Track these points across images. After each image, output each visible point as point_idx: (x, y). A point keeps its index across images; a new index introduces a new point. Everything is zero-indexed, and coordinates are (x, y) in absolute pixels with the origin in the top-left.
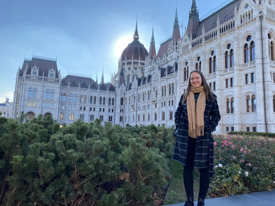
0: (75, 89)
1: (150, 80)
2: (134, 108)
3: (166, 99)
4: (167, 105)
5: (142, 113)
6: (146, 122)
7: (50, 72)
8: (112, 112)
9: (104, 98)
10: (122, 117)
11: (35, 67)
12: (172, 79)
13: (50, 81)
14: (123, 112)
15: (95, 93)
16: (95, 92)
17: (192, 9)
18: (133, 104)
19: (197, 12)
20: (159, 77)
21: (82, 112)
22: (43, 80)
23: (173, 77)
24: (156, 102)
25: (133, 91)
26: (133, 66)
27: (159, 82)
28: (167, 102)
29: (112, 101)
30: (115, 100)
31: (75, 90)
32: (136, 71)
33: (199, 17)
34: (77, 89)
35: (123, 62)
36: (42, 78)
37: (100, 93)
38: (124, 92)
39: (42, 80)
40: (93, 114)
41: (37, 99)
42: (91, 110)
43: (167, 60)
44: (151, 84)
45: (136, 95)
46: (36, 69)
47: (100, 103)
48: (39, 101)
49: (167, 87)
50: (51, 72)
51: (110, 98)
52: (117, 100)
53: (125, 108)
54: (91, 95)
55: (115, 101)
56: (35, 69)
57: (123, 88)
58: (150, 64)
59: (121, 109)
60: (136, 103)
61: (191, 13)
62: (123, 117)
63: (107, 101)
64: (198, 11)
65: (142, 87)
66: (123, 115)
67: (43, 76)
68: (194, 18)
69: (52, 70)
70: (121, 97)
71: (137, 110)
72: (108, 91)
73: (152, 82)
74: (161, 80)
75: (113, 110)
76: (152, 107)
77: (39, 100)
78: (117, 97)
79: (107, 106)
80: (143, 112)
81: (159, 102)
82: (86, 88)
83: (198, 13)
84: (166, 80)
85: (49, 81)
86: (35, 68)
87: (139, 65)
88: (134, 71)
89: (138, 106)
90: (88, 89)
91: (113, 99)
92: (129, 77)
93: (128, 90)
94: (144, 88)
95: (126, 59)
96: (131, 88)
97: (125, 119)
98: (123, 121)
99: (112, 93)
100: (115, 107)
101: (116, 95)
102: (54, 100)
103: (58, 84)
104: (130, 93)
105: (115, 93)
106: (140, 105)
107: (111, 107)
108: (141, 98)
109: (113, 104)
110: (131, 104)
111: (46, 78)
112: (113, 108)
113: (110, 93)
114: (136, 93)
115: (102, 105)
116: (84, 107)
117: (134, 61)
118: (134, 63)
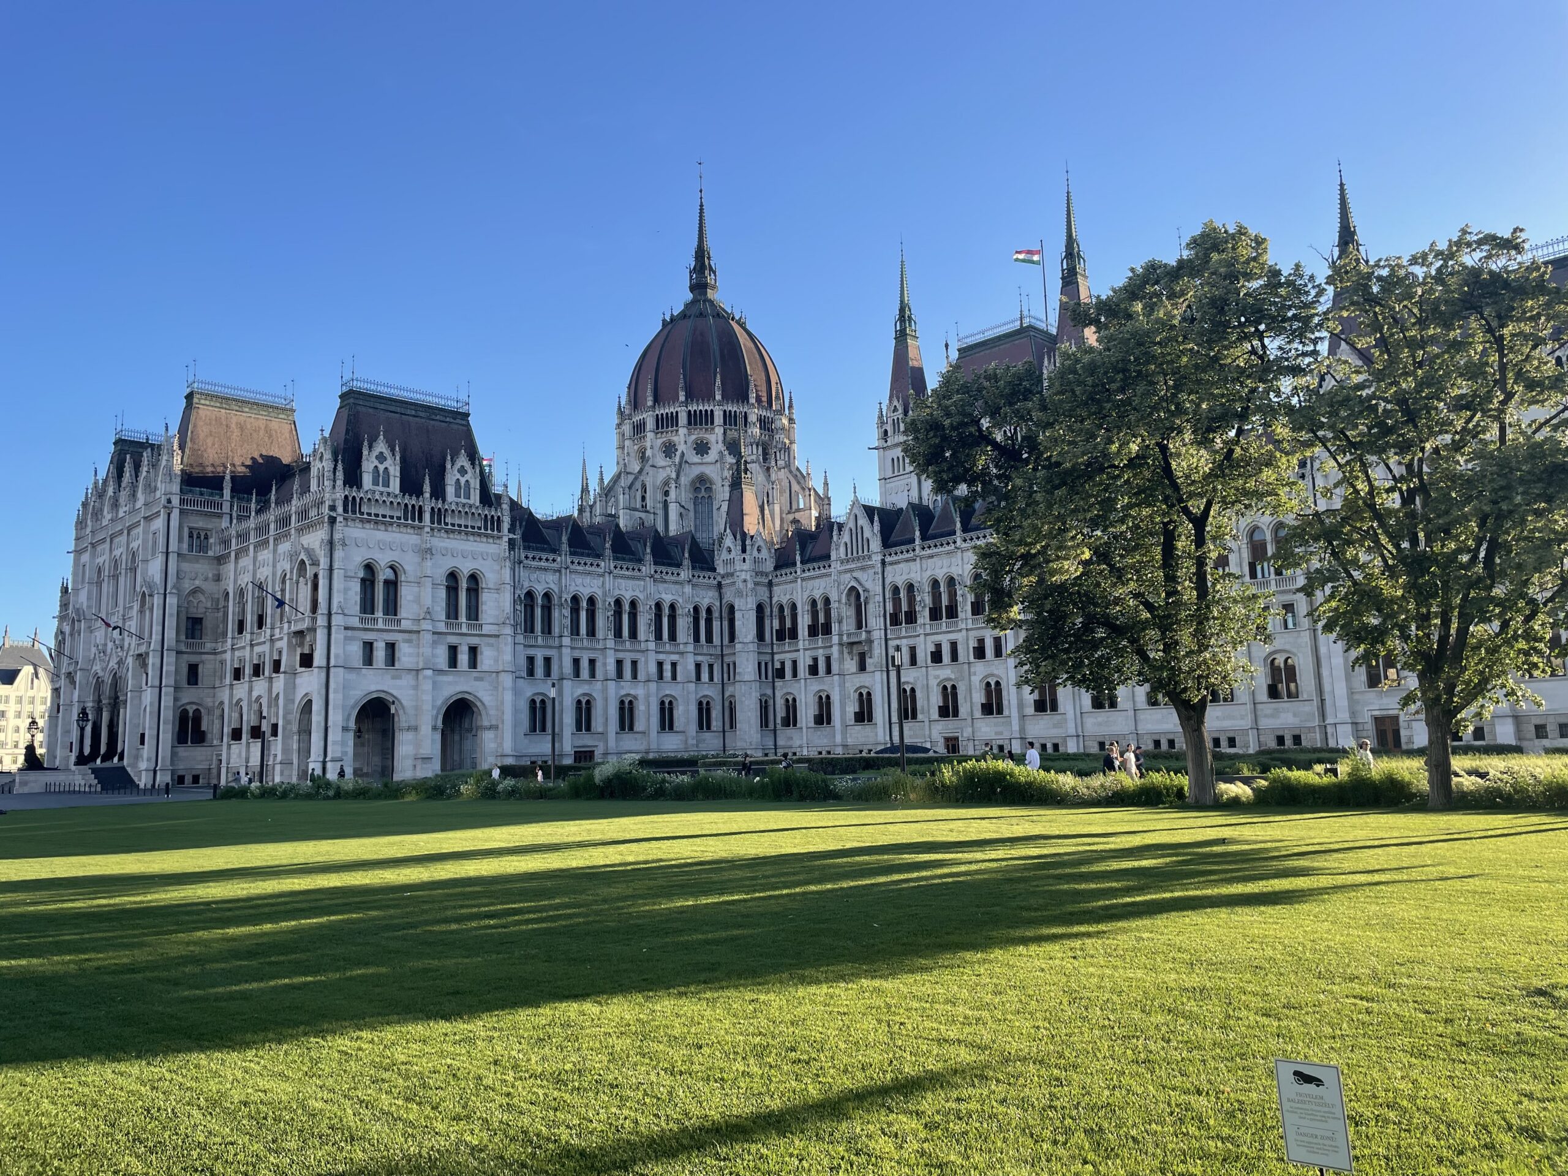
0: (543, 564)
2: (856, 658)
5: (933, 683)
7: (451, 477)
8: (711, 679)
9: (672, 607)
10: (766, 701)
11: (381, 446)
13: (460, 526)
14: (766, 677)
15: (631, 583)
16: (633, 578)
18: (862, 637)
22: (427, 516)
25: (851, 571)
26: (724, 433)
29: (706, 623)
30: (716, 614)
31: (545, 569)
34: (555, 565)
36: (420, 507)
37: (654, 580)
38: (767, 575)
39: (420, 519)
40: (632, 692)
41: (405, 625)
42: (620, 674)
45: (879, 589)
46: (385, 459)
47: (658, 635)
48: (414, 636)
50: (458, 476)
51: (696, 609)
52: (738, 615)
54: (617, 592)
55: (716, 624)
56: (381, 458)
59: (759, 664)
60: (878, 635)
62: (771, 702)
63: (684, 624)
67: (427, 495)
69: (463, 461)
70: (759, 599)
72: (685, 574)
75: (711, 666)
77: (415, 628)
78: (738, 604)
79: (690, 648)
80: (945, 673)
82: (588, 555)
85: (457, 522)
86: (381, 453)
89: (893, 643)
90: (602, 564)
91: (709, 611)
92: (703, 493)
93: (798, 563)
94: (935, 559)
95: (682, 398)
96: (828, 557)
97: (781, 713)
98: (771, 726)
99: (705, 579)
100: (722, 655)
101: (723, 591)
102: (486, 629)
103: (500, 538)
104: (816, 582)
105: (715, 582)
106: (911, 642)
107: (705, 651)
108: (925, 607)
109: (709, 639)
110: (840, 635)
111: (440, 506)
112: (711, 661)
113: (695, 580)
114: (871, 583)
115: (667, 645)
116: (590, 659)
117: (725, 408)
118: (728, 417)
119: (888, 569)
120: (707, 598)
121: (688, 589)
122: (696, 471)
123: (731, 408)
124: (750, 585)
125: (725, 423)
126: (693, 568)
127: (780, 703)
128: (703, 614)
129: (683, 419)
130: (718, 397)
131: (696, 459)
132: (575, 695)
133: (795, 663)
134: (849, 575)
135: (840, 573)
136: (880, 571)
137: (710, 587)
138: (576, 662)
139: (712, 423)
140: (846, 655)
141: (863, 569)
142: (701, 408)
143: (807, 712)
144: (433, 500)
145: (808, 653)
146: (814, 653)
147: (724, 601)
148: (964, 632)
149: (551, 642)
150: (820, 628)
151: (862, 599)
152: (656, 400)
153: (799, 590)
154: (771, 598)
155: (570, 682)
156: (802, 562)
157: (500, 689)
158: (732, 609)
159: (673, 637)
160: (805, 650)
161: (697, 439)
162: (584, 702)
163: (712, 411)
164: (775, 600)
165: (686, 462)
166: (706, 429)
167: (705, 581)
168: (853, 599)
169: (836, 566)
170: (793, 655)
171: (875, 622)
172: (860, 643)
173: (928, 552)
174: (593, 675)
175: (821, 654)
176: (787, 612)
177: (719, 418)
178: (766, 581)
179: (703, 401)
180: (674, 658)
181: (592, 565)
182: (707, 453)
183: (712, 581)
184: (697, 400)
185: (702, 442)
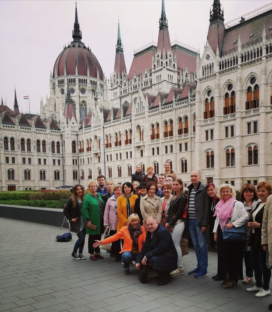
1: (127, 114)
2: (98, 158)
3: (161, 143)
4: (162, 152)
5: (116, 166)
6: (124, 179)
8: (59, 164)
9: (44, 142)
10: (76, 172)
12: (170, 113)
14: (76, 164)
16: (28, 132)
17: (214, 8)
18: (98, 152)
19: (221, 13)
20: (147, 109)
21: (10, 167)
23: (171, 111)
24: (142, 148)
25: (96, 130)
26: (79, 86)
27: (147, 117)
28: (162, 148)
29: (57, 147)
30: (61, 144)
32: (85, 95)
33: (225, 22)
35: (61, 78)
37: (36, 133)
38: (76, 132)
43: (151, 81)
44: (131, 120)
45: (102, 137)
47: (39, 150)
49: (162, 125)
51: (53, 142)
52: (65, 144)
53: (79, 158)
54: (22, 136)
55: (61, 147)
57: (74, 125)
58: (119, 86)
59: (73, 160)
60: (102, 151)
61: (212, 13)
62: (78, 172)
63: (48, 147)
64: (223, 12)
65: (112, 124)
66: (77, 169)
68: (219, 23)
70: (73, 139)
71: (106, 161)
72: (48, 131)
73: (133, 118)
74: (149, 114)
75: (59, 161)
76: (135, 156)
78: (66, 140)
79: (50, 155)
80: (118, 163)
81: (148, 148)
83: (223, 15)
84: (160, 114)
87: (89, 85)
88: (81, 95)
89: (106, 154)
90: (15, 127)
91: (58, 143)
93: (84, 128)
94: (116, 126)
95: (65, 74)
96: (90, 126)
97: (81, 175)
98: (78, 179)
99: (55, 133)
100: (63, 157)
101: (63, 137)
104: (88, 134)
105: (60, 134)
106: (111, 153)
107: (56, 156)
108: (114, 142)
109: (58, 152)
110: (93, 151)
112: (59, 159)
113: (52, 133)
114: (100, 135)
115: (42, 154)
116: (12, 158)
117: (79, 78)
118: (80, 81)
119: (105, 129)
120: (57, 139)
121: (49, 136)
123: (81, 77)
124: (70, 135)
126: (51, 129)
127: (81, 172)
128: (56, 144)
129: (66, 82)
130: (77, 74)
133: (84, 160)
135: (94, 131)
136: (103, 130)
137: (58, 135)
139: (75, 82)
140: (95, 157)
141: (99, 129)
142: (71, 78)
143: (86, 175)
146: (88, 157)
147: (63, 140)
148: (122, 150)
150: (89, 149)
151: (98, 139)
152: (59, 75)
153: (84, 137)
154: (78, 139)
156: (85, 127)
159: (44, 151)
160: (86, 155)
163: (75, 79)
164: (79, 140)
166: (73, 85)
169: (93, 129)
170: (83, 157)
171: (102, 147)
173: (114, 124)
176: (82, 143)
177: (77, 81)
178: (76, 134)
179: (72, 75)
180: (45, 158)
181: (11, 127)
182: (74, 93)
183: (58, 134)
184: (70, 75)
185: (72, 89)
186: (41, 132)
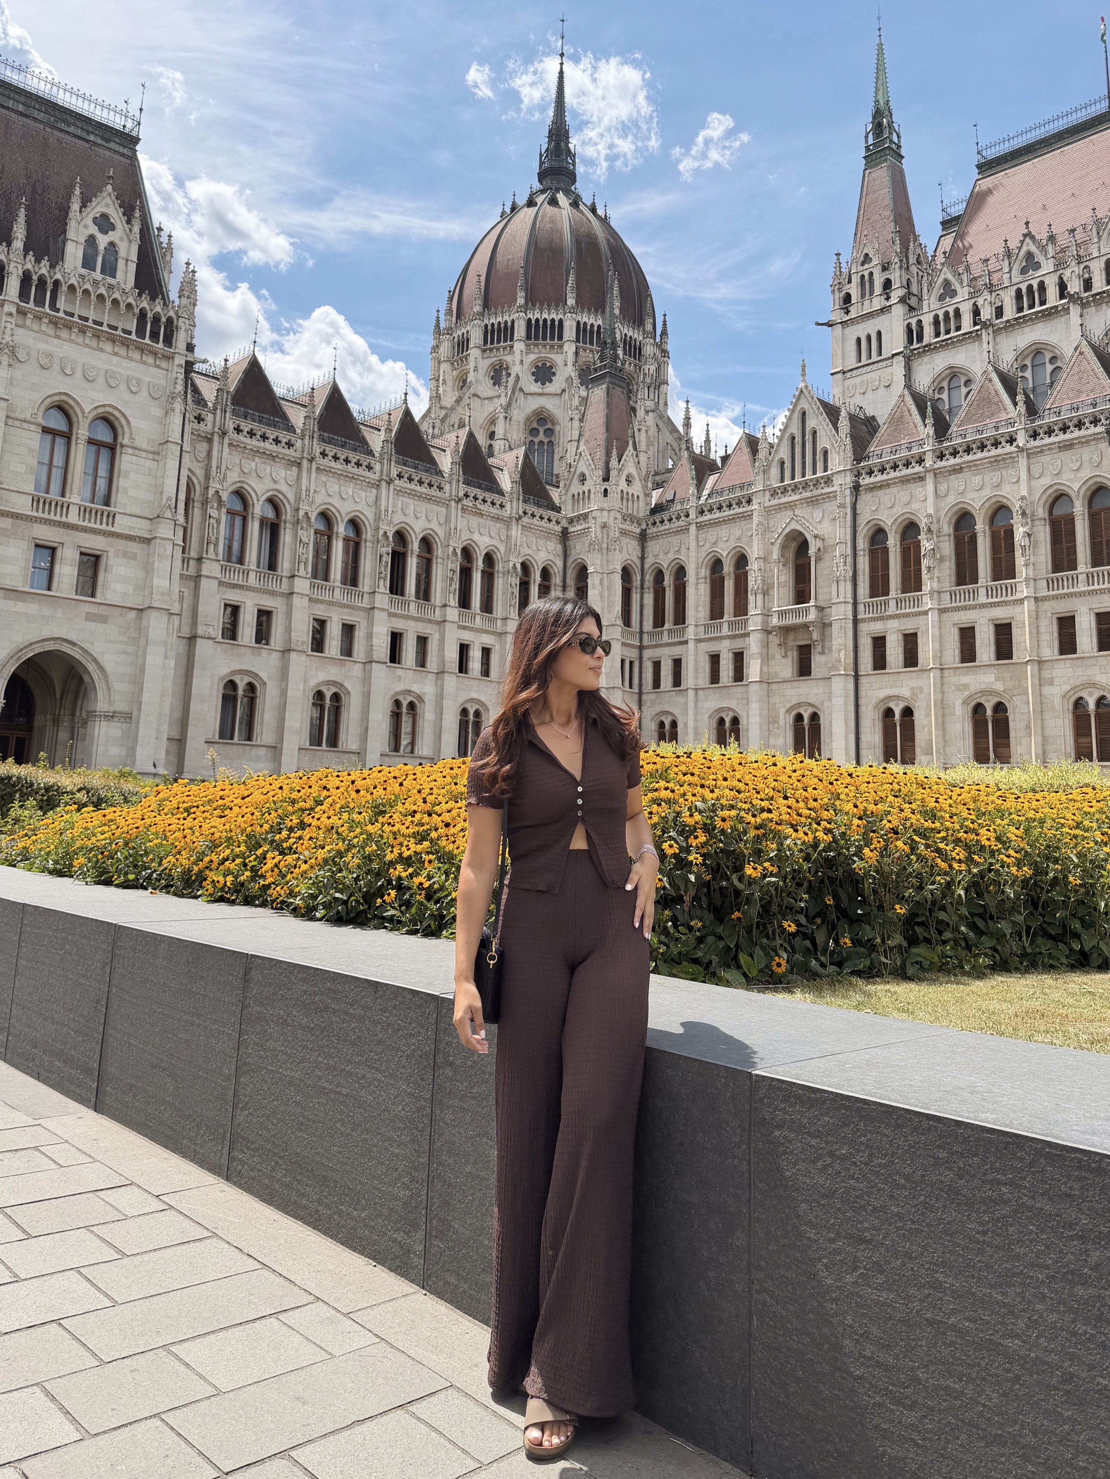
0: (268, 446)
7: (80, 226)
9: (490, 558)
13: (84, 318)
14: (631, 684)
15: (424, 506)
16: (428, 499)
22: (12, 285)
25: (791, 506)
29: (539, 591)
30: (556, 579)
31: (272, 456)
34: (290, 453)
38: (639, 521)
40: (415, 688)
42: (395, 656)
45: (845, 534)
47: (464, 599)
50: (93, 230)
51: (526, 567)
52: (592, 579)
54: (399, 519)
57: (631, 490)
58: (903, 302)
59: (622, 662)
63: (508, 584)
67: (18, 244)
69: (107, 204)
70: (624, 559)
72: (511, 508)
89: (870, 629)
91: (547, 572)
92: (541, 436)
94: (965, 474)
95: (521, 301)
96: (747, 487)
99: (541, 520)
101: (571, 543)
102: (121, 524)
103: (169, 358)
104: (724, 532)
105: (559, 528)
106: (909, 626)
108: (942, 560)
110: (767, 615)
111: (44, 271)
113: (526, 520)
114: (829, 525)
115: (478, 618)
116: (344, 625)
117: (579, 318)
118: (583, 332)
119: (865, 498)
120: (544, 552)
121: (515, 531)
122: (533, 404)
123: (586, 318)
124: (614, 533)
125: (578, 340)
126: (526, 500)
128: (536, 576)
129: (520, 331)
130: (571, 301)
131: (536, 388)
132: (313, 683)
133: (677, 663)
134: (789, 513)
135: (769, 511)
137: (548, 535)
138: (320, 627)
139: (560, 338)
140: (776, 652)
141: (813, 502)
142: (545, 315)
144: (30, 257)
145: (704, 647)
146: (713, 647)
147: (570, 560)
149: (273, 586)
150: (727, 606)
151: (812, 551)
152: (486, 305)
153: (693, 544)
154: (642, 558)
155: (303, 657)
156: (699, 499)
157: (142, 642)
158: (582, 572)
160: (699, 641)
161: (538, 360)
162: (328, 696)
163: (561, 321)
164: (650, 561)
165: (521, 389)
166: (552, 347)
167: (543, 523)
168: (791, 554)
169: (764, 501)
170: (676, 651)
171: (836, 590)
172: (805, 626)
174: (347, 651)
175: (725, 650)
176: (668, 581)
177: (569, 332)
178: (638, 531)
179: (549, 306)
180: (488, 640)
181: (358, 464)
182: (551, 381)
183: (552, 526)
184: (541, 305)
185: (544, 364)
186: (482, 507)
